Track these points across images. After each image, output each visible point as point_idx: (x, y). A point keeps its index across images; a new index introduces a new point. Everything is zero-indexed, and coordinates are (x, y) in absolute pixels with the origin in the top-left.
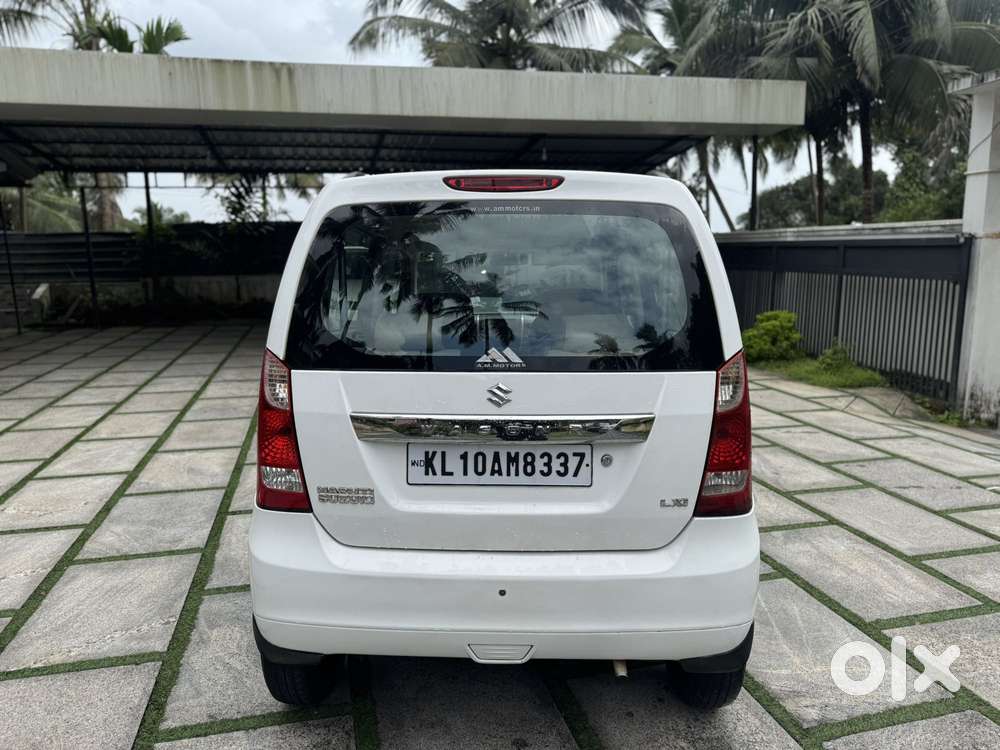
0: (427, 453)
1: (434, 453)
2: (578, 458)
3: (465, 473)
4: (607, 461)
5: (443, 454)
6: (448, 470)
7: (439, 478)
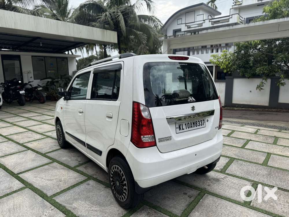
0: (179, 125)
1: (180, 125)
2: (203, 121)
3: (186, 129)
4: (208, 121)
5: (182, 124)
6: (183, 128)
7: (182, 131)
